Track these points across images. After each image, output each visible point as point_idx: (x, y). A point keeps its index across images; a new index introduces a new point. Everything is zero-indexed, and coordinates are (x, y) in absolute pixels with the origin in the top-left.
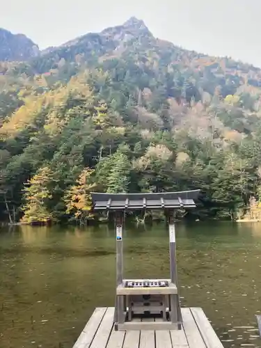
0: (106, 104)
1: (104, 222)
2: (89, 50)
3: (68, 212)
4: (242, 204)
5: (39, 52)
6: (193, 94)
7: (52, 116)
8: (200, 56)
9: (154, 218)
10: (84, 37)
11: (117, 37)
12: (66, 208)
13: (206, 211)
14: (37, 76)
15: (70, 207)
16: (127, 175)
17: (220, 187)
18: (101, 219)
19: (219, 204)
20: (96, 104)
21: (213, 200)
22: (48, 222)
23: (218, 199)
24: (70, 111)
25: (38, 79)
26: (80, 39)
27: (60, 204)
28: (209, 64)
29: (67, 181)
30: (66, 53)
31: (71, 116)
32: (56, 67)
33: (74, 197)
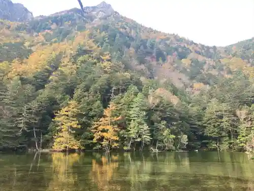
0: (110, 55)
1: (128, 151)
2: (75, 20)
3: (95, 141)
4: (227, 138)
5: (33, 18)
6: (160, 56)
7: (65, 61)
8: (155, 32)
9: (167, 148)
10: (71, 10)
11: (94, 13)
12: (94, 137)
13: (199, 143)
14: (35, 34)
15: (97, 136)
16: (146, 111)
17: (210, 124)
18: (125, 148)
19: (210, 138)
20: (102, 54)
21: (205, 134)
22: (78, 149)
23: (210, 133)
24: (81, 58)
25: (36, 36)
26: (68, 11)
27: (87, 133)
28: (163, 37)
29: (92, 113)
30: (57, 19)
31: (83, 62)
32: (50, 29)
33: (101, 128)
